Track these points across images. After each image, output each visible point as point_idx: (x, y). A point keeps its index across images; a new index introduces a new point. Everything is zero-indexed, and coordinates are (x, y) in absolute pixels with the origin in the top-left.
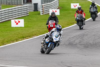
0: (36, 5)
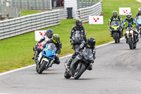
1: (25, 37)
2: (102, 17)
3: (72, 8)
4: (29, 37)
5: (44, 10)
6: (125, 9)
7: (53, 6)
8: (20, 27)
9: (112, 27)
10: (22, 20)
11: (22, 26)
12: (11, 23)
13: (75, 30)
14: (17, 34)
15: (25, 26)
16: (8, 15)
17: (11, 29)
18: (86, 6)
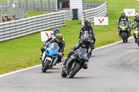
0: (75, 11)
1: (31, 37)
2: (107, 18)
3: (77, 10)
4: (35, 37)
5: (50, 11)
6: (129, 10)
7: (58, 8)
8: (26, 28)
9: (121, 27)
10: (28, 21)
11: (29, 27)
12: (17, 24)
13: (84, 30)
14: (23, 35)
15: (31, 27)
16: (14, 16)
17: (17, 30)
18: (91, 7)
